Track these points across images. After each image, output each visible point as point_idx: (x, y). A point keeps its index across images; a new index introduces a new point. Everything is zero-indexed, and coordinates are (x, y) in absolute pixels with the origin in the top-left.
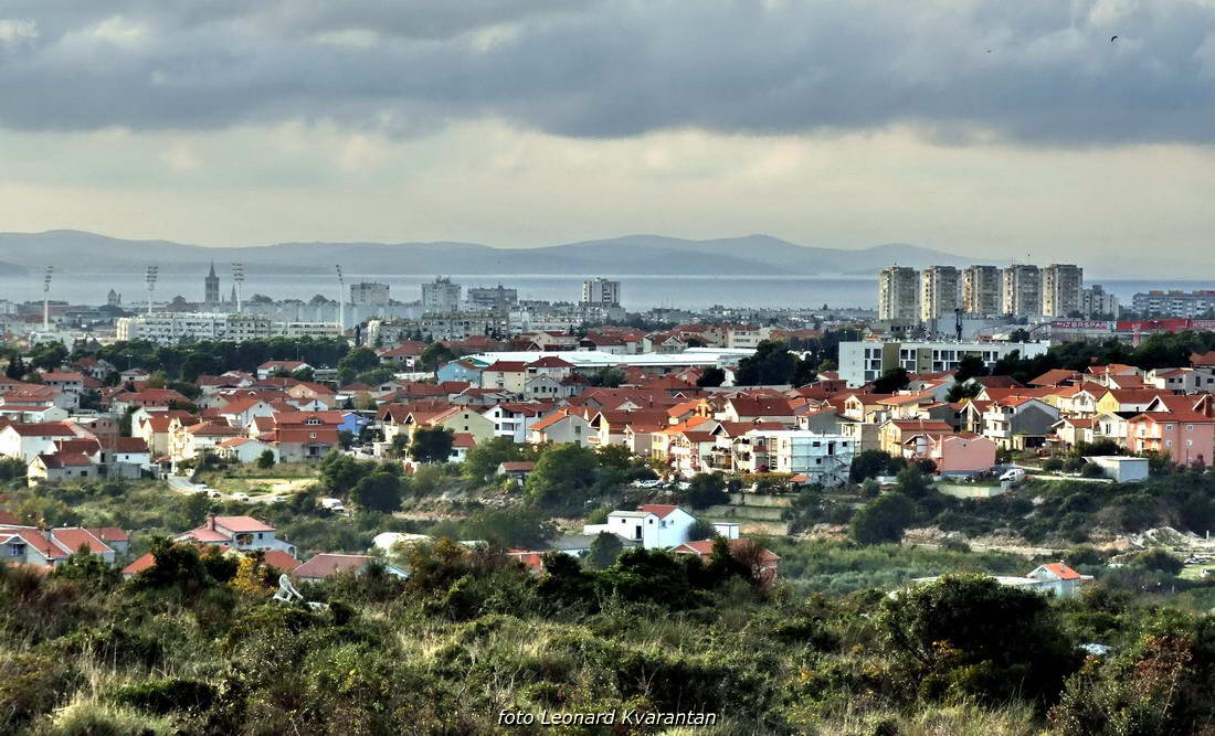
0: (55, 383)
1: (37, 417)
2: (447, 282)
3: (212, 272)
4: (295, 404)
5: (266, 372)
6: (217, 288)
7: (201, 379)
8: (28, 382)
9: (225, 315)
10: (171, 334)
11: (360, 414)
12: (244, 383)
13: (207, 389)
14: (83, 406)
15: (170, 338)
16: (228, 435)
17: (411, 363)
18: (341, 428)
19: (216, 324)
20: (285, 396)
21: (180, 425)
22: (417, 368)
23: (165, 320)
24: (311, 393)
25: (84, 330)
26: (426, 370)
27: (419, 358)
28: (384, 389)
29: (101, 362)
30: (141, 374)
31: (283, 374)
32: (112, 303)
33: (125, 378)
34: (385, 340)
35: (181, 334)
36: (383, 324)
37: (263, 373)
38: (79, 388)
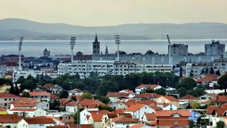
0: (36, 97)
1: (30, 114)
2: (218, 43)
3: (96, 39)
4: (161, 106)
5: (140, 90)
6: (99, 47)
7: (109, 94)
8: (22, 96)
9: (113, 61)
10: (85, 71)
11: (195, 111)
12: (131, 96)
13: (112, 99)
14: (51, 108)
15: (85, 73)
16: (133, 122)
17: (211, 85)
18: (190, 119)
19: (108, 66)
20: (155, 103)
21: (107, 118)
22: (215, 87)
23: (82, 64)
24: (167, 101)
25: (35, 69)
26: (221, 89)
27: (216, 82)
28: (202, 98)
29: (56, 86)
30: (78, 92)
31: (150, 91)
32: (46, 55)
33: (70, 94)
34: (194, 73)
35: (91, 71)
36: (193, 65)
37: (138, 90)
38: (48, 99)
